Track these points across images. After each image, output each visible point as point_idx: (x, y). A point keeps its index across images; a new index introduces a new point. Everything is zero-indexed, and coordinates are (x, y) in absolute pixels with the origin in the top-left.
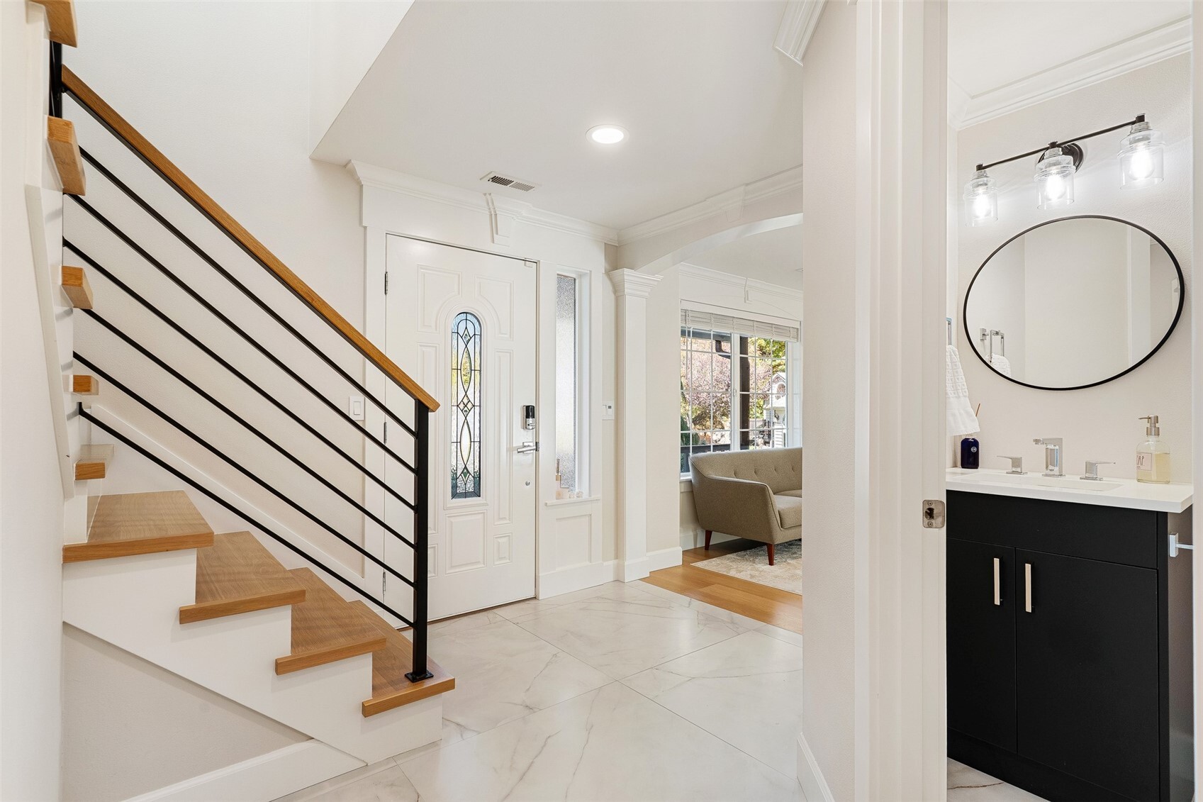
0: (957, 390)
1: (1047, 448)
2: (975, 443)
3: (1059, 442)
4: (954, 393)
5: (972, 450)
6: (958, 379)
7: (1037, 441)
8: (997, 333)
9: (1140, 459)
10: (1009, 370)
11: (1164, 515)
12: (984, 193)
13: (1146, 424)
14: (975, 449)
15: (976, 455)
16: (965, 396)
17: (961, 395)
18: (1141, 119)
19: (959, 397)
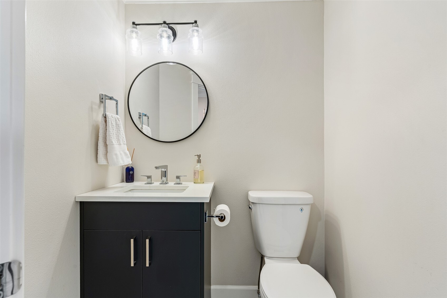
0: (119, 140)
1: (162, 171)
2: (132, 169)
3: (166, 167)
4: (117, 142)
5: (130, 172)
6: (120, 134)
7: (156, 168)
8: (145, 115)
9: (195, 173)
10: (151, 133)
11: (203, 204)
12: (136, 38)
13: (197, 158)
14: (132, 172)
15: (133, 175)
16: (124, 144)
17: (122, 143)
18: (196, 22)
19: (120, 144)
